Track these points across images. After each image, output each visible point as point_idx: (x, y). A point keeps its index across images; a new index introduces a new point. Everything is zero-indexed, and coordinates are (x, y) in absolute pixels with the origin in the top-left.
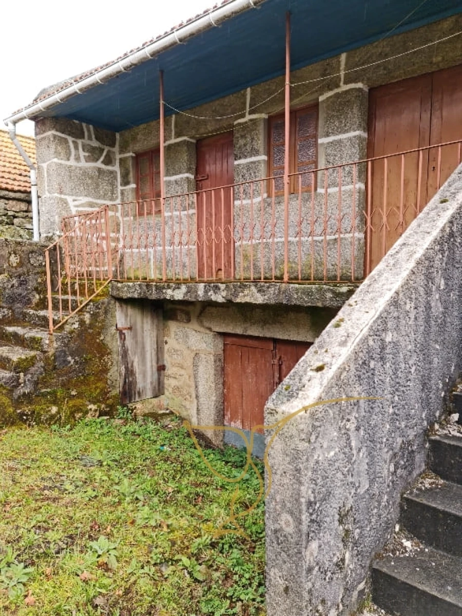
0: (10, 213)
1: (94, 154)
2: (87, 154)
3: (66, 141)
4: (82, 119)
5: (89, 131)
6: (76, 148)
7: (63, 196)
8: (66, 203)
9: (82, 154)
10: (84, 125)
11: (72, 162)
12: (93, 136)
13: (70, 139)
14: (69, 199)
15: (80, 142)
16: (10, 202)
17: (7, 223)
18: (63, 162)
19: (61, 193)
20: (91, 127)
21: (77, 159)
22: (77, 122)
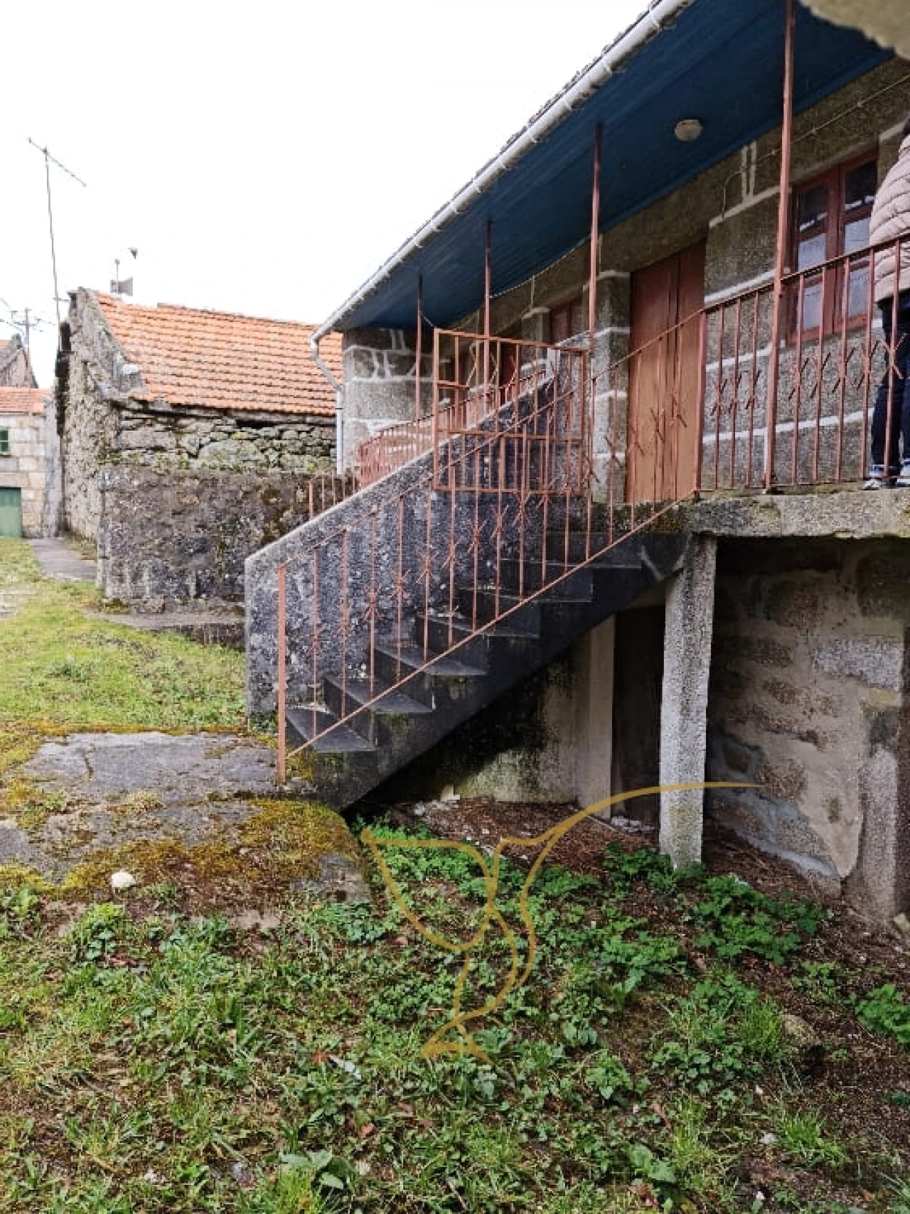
0: (325, 443)
1: (403, 365)
2: (393, 366)
3: (369, 354)
4: (388, 325)
5: (397, 338)
6: (381, 360)
7: (361, 421)
8: (365, 428)
9: (387, 368)
10: (392, 331)
11: (375, 378)
12: (403, 344)
13: (374, 351)
14: (369, 423)
15: (385, 353)
16: (326, 429)
17: (322, 455)
18: (364, 380)
19: (360, 416)
20: (401, 333)
21: (382, 374)
22: (382, 330)
